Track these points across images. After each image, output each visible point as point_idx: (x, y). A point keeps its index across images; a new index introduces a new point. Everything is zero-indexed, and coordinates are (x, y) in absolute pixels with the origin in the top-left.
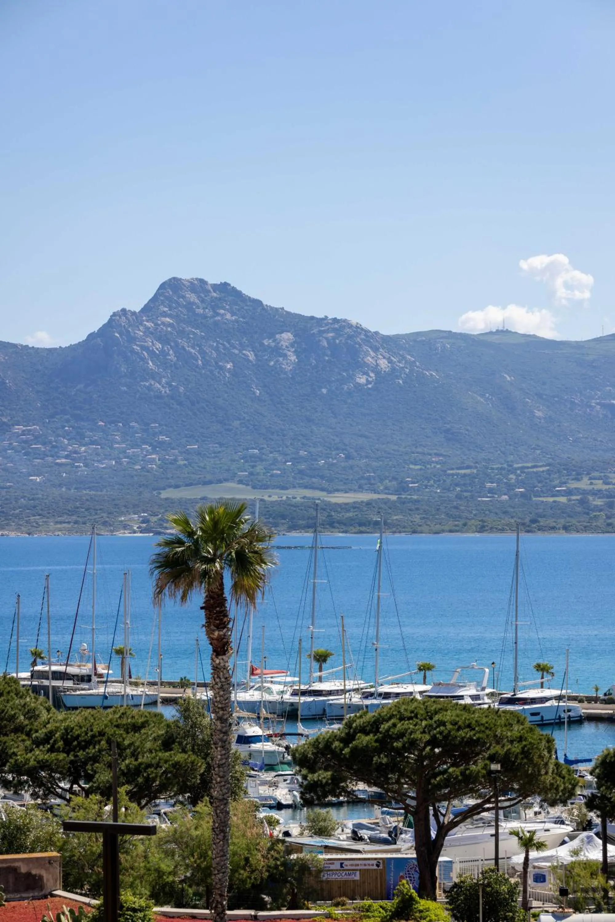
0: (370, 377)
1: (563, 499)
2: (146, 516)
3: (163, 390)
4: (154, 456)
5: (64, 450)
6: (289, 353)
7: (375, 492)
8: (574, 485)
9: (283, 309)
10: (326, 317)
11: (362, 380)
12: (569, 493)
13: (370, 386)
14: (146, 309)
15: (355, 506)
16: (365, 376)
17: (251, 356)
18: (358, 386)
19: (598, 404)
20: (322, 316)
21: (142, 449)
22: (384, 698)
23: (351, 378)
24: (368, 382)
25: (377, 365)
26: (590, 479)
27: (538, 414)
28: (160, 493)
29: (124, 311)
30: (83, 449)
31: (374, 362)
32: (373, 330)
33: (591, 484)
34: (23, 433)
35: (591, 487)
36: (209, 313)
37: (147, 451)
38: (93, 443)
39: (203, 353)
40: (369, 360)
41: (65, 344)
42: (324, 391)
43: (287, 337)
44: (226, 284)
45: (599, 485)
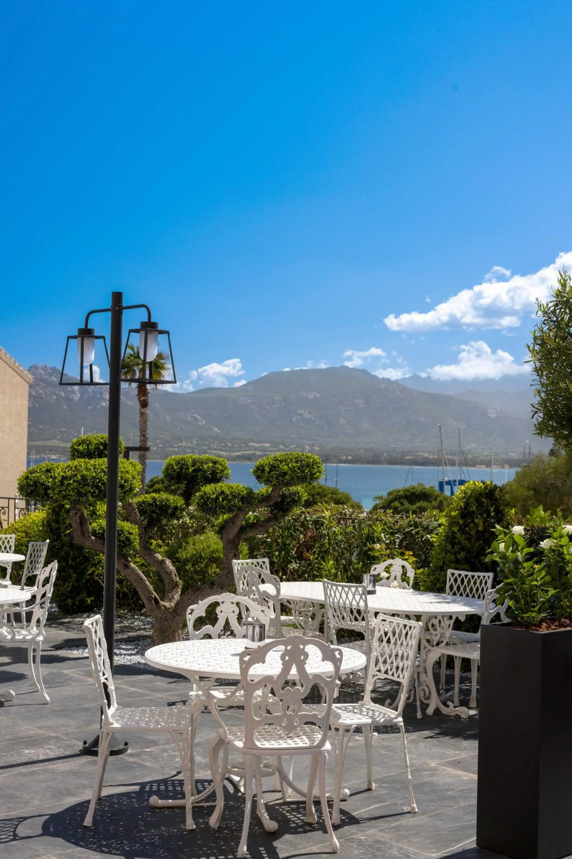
1: (176, 449)
6: (77, 393)
8: (180, 444)
11: (104, 404)
12: (178, 447)
17: (63, 394)
18: (102, 406)
23: (100, 403)
27: (168, 419)
36: (48, 378)
39: (45, 392)
42: (90, 408)
44: (54, 368)
45: (189, 445)
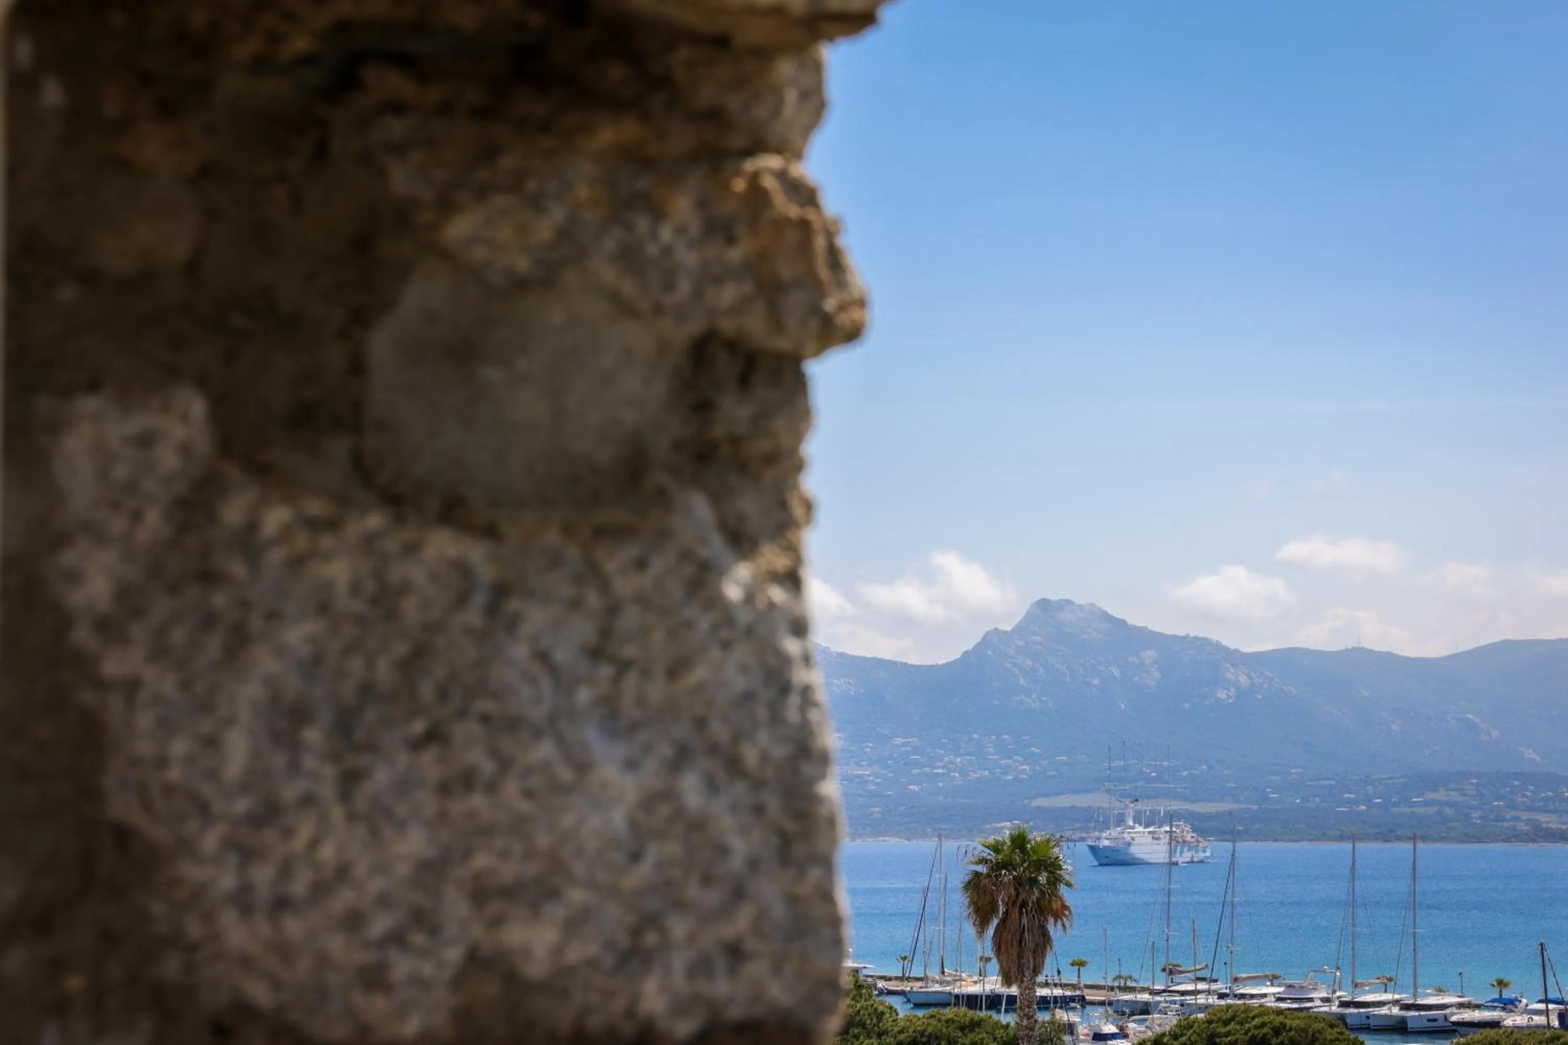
0: (1231, 692)
2: (1018, 824)
3: (1033, 704)
4: (1024, 767)
5: (941, 761)
6: (1152, 669)
7: (1238, 802)
9: (1146, 627)
10: (1188, 635)
11: (1222, 694)
13: (1230, 701)
14: (1018, 629)
15: (1218, 815)
16: (1226, 692)
18: (1219, 701)
19: (1452, 718)
20: (1183, 634)
21: (1014, 761)
22: (1239, 999)
23: (1211, 693)
24: (1229, 697)
25: (1238, 681)
26: (1447, 790)
27: (1394, 727)
28: (1030, 802)
29: (996, 630)
30: (958, 760)
31: (1234, 678)
32: (1233, 648)
33: (1448, 795)
34: (904, 744)
35: (1447, 799)
37: (1018, 761)
38: (969, 754)
39: (1070, 670)
40: (1229, 676)
41: (942, 662)
43: (1150, 655)
